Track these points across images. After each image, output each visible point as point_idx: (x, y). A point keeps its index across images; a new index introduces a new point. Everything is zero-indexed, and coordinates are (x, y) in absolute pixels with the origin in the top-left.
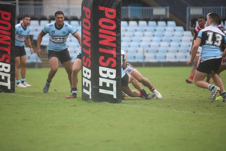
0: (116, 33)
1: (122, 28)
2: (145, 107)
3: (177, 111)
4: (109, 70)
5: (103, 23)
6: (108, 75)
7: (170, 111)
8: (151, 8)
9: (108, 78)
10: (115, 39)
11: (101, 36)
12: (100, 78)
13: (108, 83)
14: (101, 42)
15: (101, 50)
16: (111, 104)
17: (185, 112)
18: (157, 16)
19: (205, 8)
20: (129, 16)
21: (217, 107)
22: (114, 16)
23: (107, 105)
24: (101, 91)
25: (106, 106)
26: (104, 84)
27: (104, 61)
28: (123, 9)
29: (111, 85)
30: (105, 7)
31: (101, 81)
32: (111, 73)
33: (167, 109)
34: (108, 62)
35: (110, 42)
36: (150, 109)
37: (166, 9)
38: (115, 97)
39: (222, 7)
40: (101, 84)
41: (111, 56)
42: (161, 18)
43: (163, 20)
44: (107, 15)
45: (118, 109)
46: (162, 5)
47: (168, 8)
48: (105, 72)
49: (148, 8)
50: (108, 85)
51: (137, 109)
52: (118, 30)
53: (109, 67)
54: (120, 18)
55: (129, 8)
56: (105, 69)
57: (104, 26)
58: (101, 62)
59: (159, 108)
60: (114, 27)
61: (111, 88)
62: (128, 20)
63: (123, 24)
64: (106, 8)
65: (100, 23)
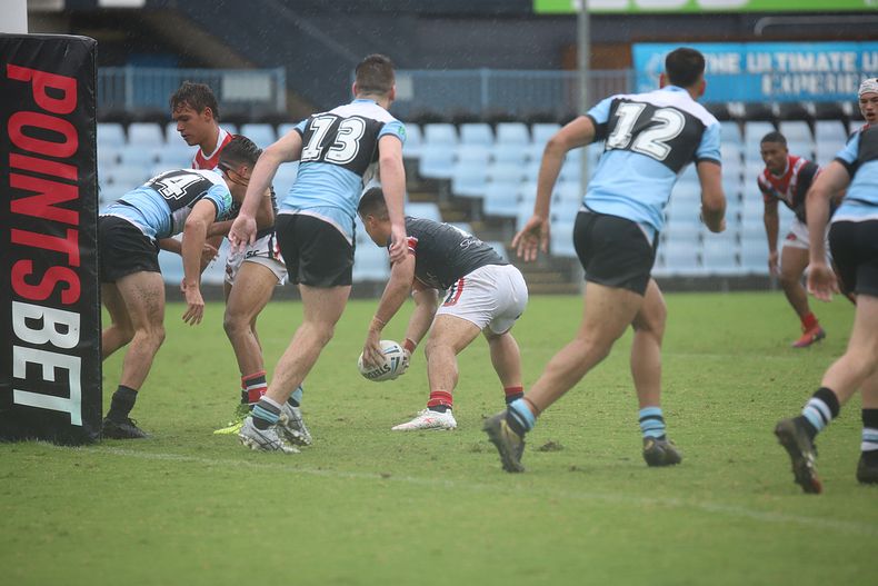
0: (78, 172)
1: (103, 153)
2: (198, 459)
3: (322, 473)
4: (51, 316)
5: (26, 130)
6: (48, 334)
7: (295, 470)
8: (214, 73)
9: (49, 347)
10: (74, 192)
11: (16, 181)
12: (16, 349)
13: (49, 365)
14: (17, 206)
15: (19, 237)
16: (60, 448)
17: (352, 475)
18: (237, 103)
19: (421, 73)
20: (130, 104)
21: (475, 455)
22: (69, 104)
23: (43, 454)
24: (21, 397)
25: (41, 457)
26: (34, 369)
27: (33, 280)
28: (104, 78)
29: (62, 374)
30: (34, 67)
31: (21, 357)
32: (62, 329)
33: (281, 466)
34: (48, 284)
35: (57, 206)
36: (214, 466)
37: (274, 80)
38: (77, 420)
39: (485, 73)
40: (19, 372)
41: (62, 259)
42: (255, 114)
43: (262, 121)
44: (41, 98)
45: (91, 467)
46: (258, 64)
47: (280, 73)
48: (35, 324)
49: (205, 73)
50: (49, 375)
51: (163, 468)
52: (85, 158)
53: (53, 302)
54: (92, 113)
55: (129, 72)
56: (36, 311)
57: (30, 144)
58: (19, 286)
59: (249, 460)
60: (71, 146)
61: (60, 387)
62: (124, 121)
63: (106, 134)
64: (39, 74)
65: (14, 132)
